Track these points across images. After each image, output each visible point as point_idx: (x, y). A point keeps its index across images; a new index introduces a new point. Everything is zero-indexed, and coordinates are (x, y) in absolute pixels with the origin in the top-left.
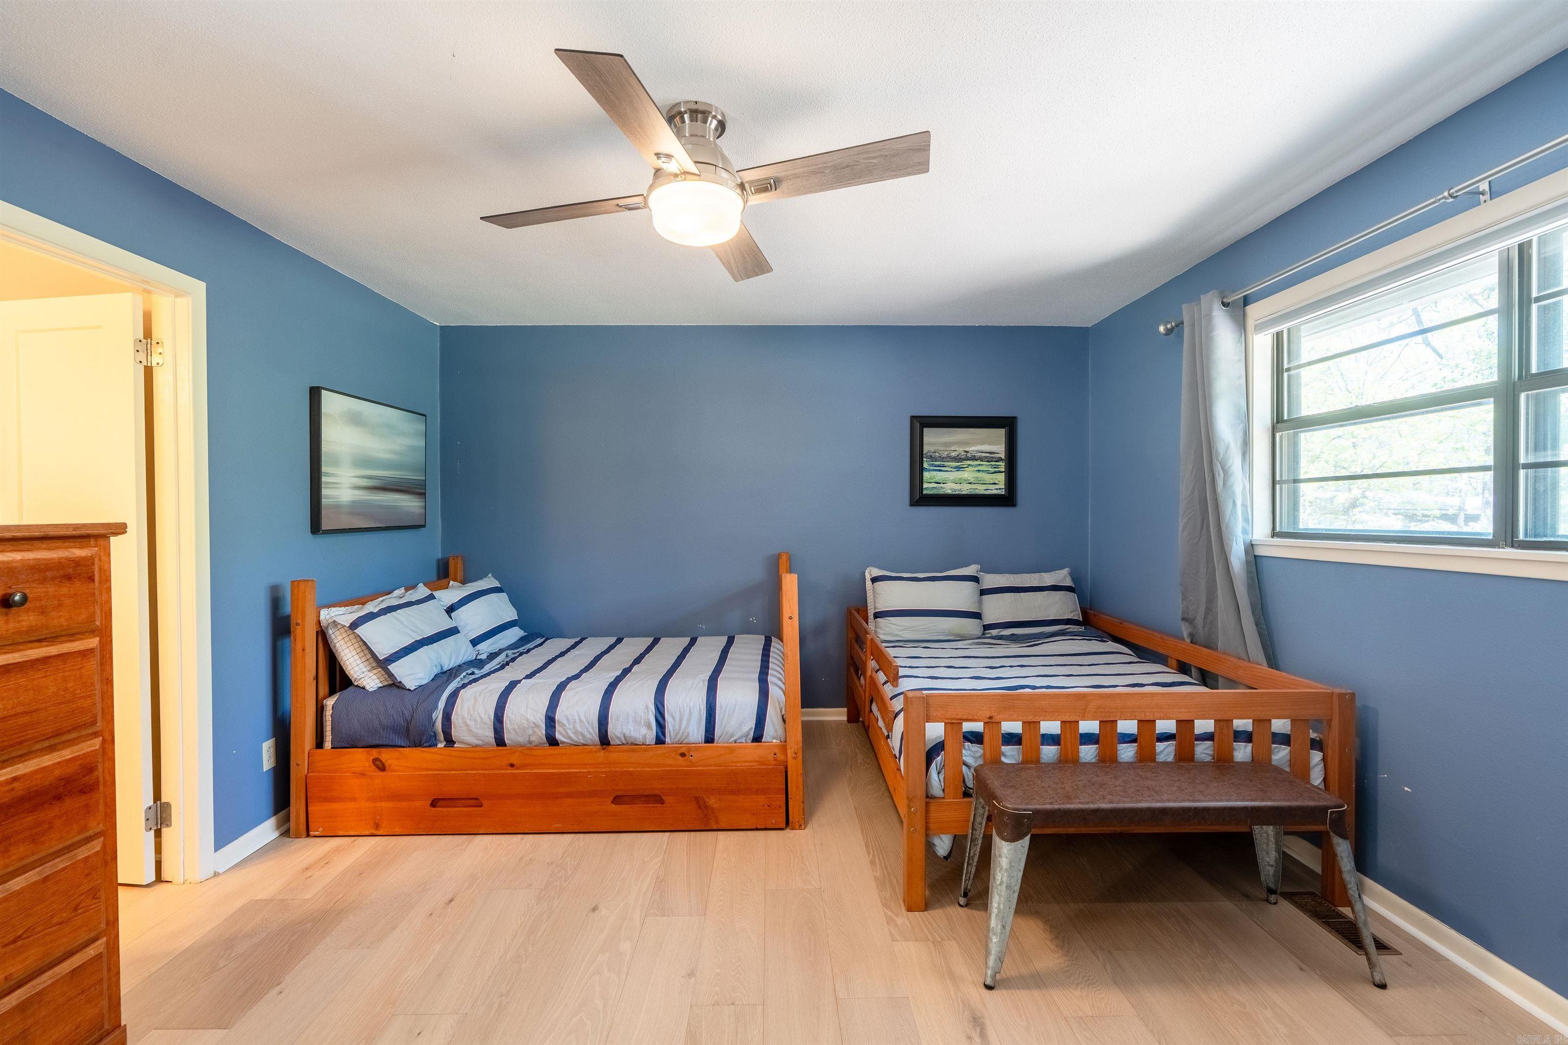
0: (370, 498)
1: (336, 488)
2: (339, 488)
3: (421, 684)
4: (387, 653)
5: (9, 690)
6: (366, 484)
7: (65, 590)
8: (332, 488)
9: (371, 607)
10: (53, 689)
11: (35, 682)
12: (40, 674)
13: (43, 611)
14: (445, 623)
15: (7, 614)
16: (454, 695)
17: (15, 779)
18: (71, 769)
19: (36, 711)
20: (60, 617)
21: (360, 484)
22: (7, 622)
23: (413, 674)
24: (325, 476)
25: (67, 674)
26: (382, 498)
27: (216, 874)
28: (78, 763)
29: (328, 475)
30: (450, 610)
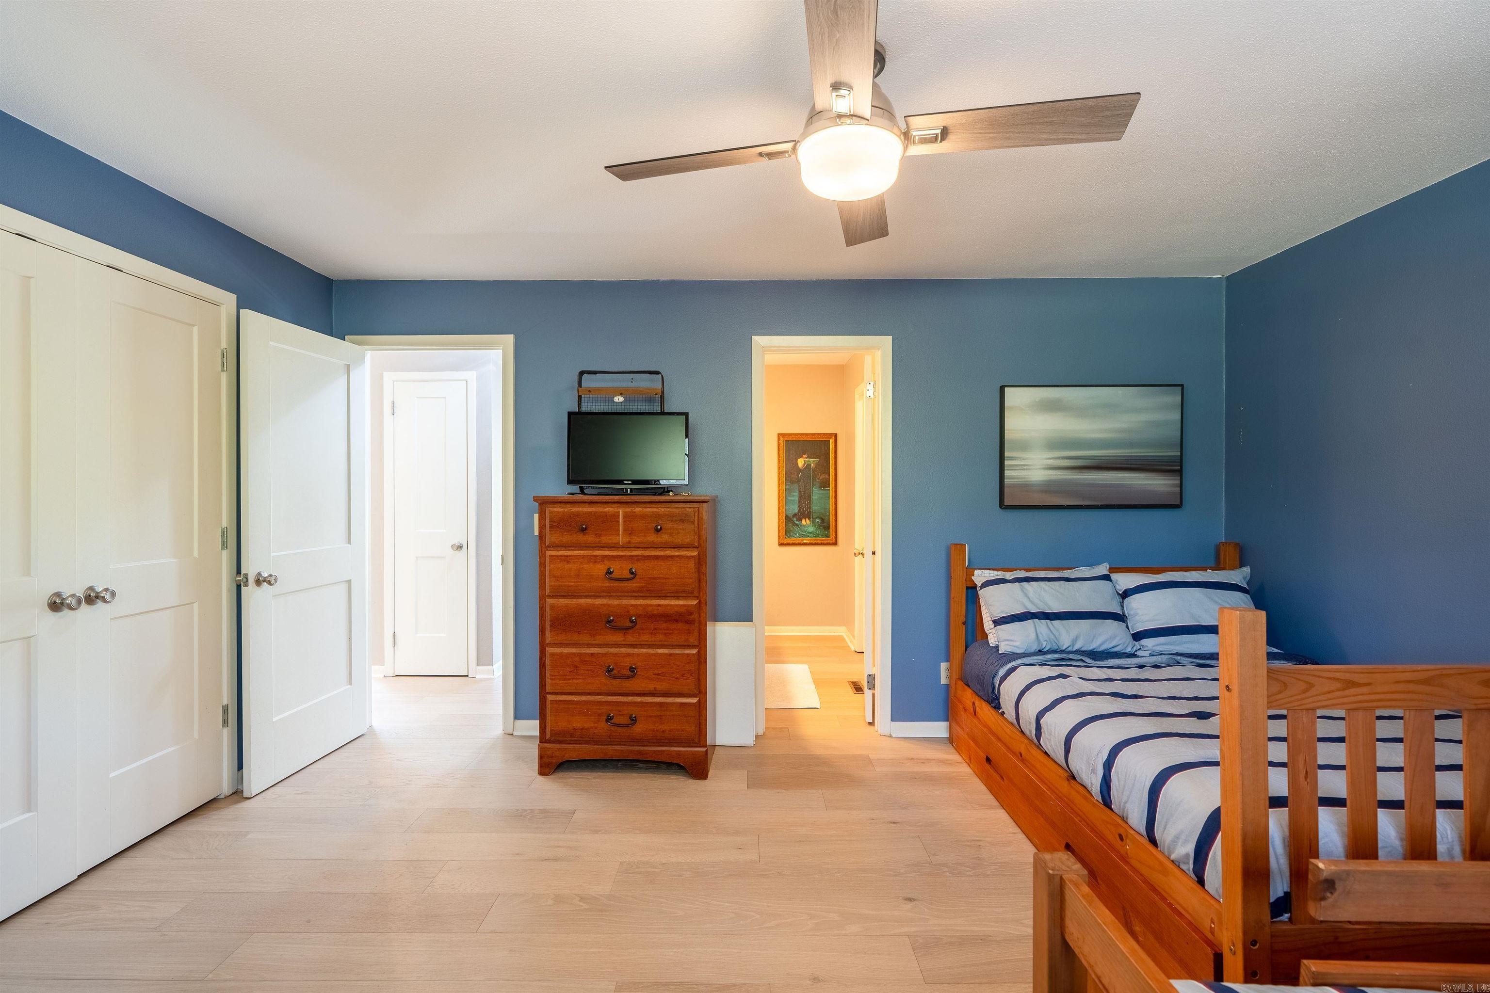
0: (1075, 477)
1: (1027, 469)
2: (1029, 469)
3: (1015, 651)
4: (997, 616)
5: (658, 566)
6: (1075, 465)
7: (681, 527)
8: (1015, 470)
9: (1009, 576)
10: (675, 571)
11: (668, 566)
12: (670, 563)
13: (671, 535)
14: (1113, 607)
15: (657, 534)
16: (1013, 669)
17: (659, 605)
18: (683, 610)
19: (668, 578)
20: (678, 538)
21: (1061, 465)
22: (657, 537)
23: (1011, 640)
24: (1007, 460)
25: (681, 565)
26: (1095, 477)
27: (891, 736)
28: (685, 608)
29: (1011, 458)
30: (1126, 594)
